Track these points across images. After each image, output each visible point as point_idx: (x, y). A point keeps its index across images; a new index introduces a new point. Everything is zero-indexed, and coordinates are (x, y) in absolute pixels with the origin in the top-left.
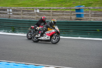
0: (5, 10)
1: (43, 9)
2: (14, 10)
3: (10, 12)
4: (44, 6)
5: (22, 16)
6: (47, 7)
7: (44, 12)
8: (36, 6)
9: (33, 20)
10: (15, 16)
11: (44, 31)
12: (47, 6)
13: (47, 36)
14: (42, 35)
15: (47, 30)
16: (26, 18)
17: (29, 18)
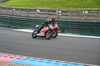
0: (54, 11)
1: (92, 10)
2: (63, 12)
3: (59, 13)
4: (92, 7)
5: (71, 17)
6: (96, 9)
7: (93, 13)
8: (85, 7)
9: (81, 21)
10: (64, 17)
11: (41, 29)
12: (95, 7)
13: (42, 33)
14: (39, 32)
15: (42, 28)
16: (75, 19)
17: (77, 19)
